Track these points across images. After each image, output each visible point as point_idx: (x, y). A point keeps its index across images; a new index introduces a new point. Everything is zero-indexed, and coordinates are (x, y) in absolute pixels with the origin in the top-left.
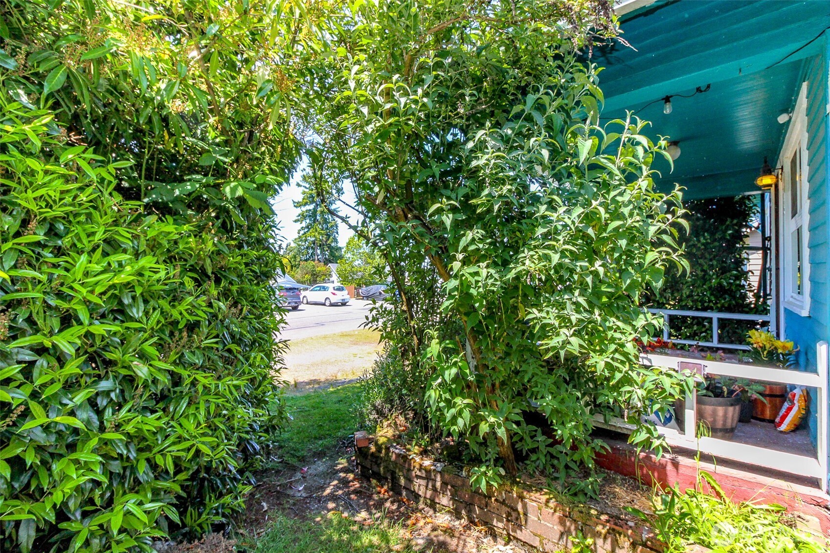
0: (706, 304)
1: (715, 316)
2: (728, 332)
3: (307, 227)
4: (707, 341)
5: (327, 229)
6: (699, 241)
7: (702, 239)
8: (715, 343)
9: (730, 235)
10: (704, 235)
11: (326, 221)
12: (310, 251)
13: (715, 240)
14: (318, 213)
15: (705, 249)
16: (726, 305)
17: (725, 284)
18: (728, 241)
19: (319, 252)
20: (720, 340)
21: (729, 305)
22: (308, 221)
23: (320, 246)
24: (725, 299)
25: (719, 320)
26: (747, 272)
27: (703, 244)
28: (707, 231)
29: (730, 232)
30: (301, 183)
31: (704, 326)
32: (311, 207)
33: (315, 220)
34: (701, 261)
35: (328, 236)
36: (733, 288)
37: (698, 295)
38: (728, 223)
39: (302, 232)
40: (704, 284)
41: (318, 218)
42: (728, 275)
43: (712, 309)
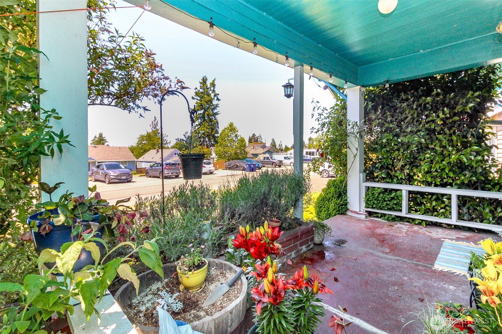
0: (445, 180)
1: (454, 192)
2: (469, 208)
3: (200, 124)
4: (446, 217)
5: (212, 125)
6: (438, 116)
7: (441, 115)
8: (454, 220)
9: (470, 108)
10: (443, 111)
11: (211, 120)
12: (202, 140)
13: (455, 115)
14: (206, 115)
15: (444, 124)
16: (466, 182)
17: (465, 160)
18: (469, 115)
19: (207, 139)
20: (460, 217)
21: (470, 181)
22: (200, 121)
23: (208, 136)
24: (465, 175)
25: (459, 197)
26: (491, 147)
27: (442, 119)
28: (447, 106)
29: (471, 105)
30: (194, 97)
31: (443, 202)
32: (202, 112)
33: (204, 120)
34: (440, 137)
35: (213, 129)
36: (474, 164)
37: (436, 171)
38: (469, 95)
39: (197, 128)
40: (442, 161)
41: (206, 118)
42: (469, 150)
43: (451, 185)
